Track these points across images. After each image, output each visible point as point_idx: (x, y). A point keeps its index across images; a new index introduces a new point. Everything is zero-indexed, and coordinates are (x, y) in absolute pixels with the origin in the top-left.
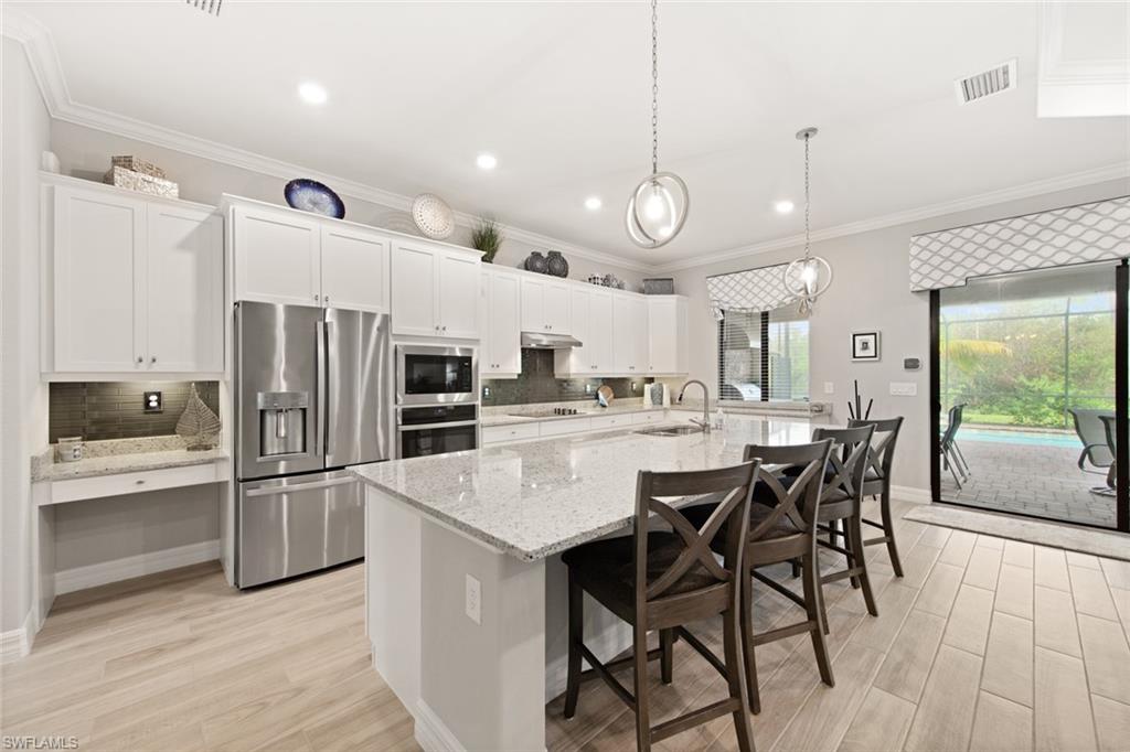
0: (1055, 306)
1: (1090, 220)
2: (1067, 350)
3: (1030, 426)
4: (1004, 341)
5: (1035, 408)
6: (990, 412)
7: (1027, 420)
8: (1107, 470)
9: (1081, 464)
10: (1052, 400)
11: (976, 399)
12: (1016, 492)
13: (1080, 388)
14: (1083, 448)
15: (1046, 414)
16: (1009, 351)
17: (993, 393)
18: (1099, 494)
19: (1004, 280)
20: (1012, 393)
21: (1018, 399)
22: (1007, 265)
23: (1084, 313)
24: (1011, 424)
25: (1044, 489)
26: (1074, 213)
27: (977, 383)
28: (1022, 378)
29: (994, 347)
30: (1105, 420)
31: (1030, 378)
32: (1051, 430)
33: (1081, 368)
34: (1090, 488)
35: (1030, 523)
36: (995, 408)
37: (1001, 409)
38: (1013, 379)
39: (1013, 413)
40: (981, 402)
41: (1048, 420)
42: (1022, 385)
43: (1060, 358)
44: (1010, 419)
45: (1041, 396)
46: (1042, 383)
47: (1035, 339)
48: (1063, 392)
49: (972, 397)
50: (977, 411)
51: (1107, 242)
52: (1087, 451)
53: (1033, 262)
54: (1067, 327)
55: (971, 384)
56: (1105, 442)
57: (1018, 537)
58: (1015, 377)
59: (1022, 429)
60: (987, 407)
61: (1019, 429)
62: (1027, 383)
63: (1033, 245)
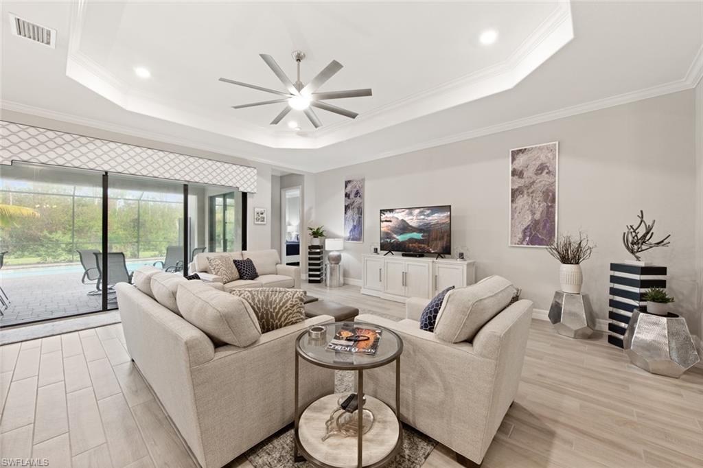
0: (65, 190)
1: (91, 146)
2: (73, 216)
3: (51, 263)
4: (35, 208)
5: (54, 252)
6: (22, 256)
7: (50, 259)
8: (96, 281)
9: (83, 281)
10: (64, 246)
11: (10, 248)
12: (46, 306)
13: (80, 238)
14: (84, 271)
15: (60, 255)
16: (38, 215)
17: (25, 243)
18: (91, 295)
19: (42, 168)
20: (39, 243)
21: (43, 246)
22: (43, 159)
23: (81, 196)
24: (39, 263)
25: (63, 300)
26: (83, 140)
27: (11, 236)
28: (45, 232)
29: (27, 211)
30: (96, 254)
31: (51, 232)
32: (64, 264)
33: (80, 227)
34: (87, 293)
35: (57, 323)
36: (26, 253)
37: (30, 254)
38: (39, 234)
39: (39, 256)
40: (15, 250)
41: (63, 258)
42: (45, 237)
43: (69, 221)
44: (38, 259)
45: (57, 243)
46: (58, 235)
47: (55, 208)
48: (71, 241)
49: (8, 247)
50: (12, 256)
51: (99, 161)
52: (86, 273)
53: (60, 161)
54: (74, 203)
55: (7, 238)
56: (96, 267)
57: (51, 334)
58: (41, 232)
59: (47, 265)
60: (20, 253)
61: (44, 265)
62: (48, 235)
63: (60, 151)
